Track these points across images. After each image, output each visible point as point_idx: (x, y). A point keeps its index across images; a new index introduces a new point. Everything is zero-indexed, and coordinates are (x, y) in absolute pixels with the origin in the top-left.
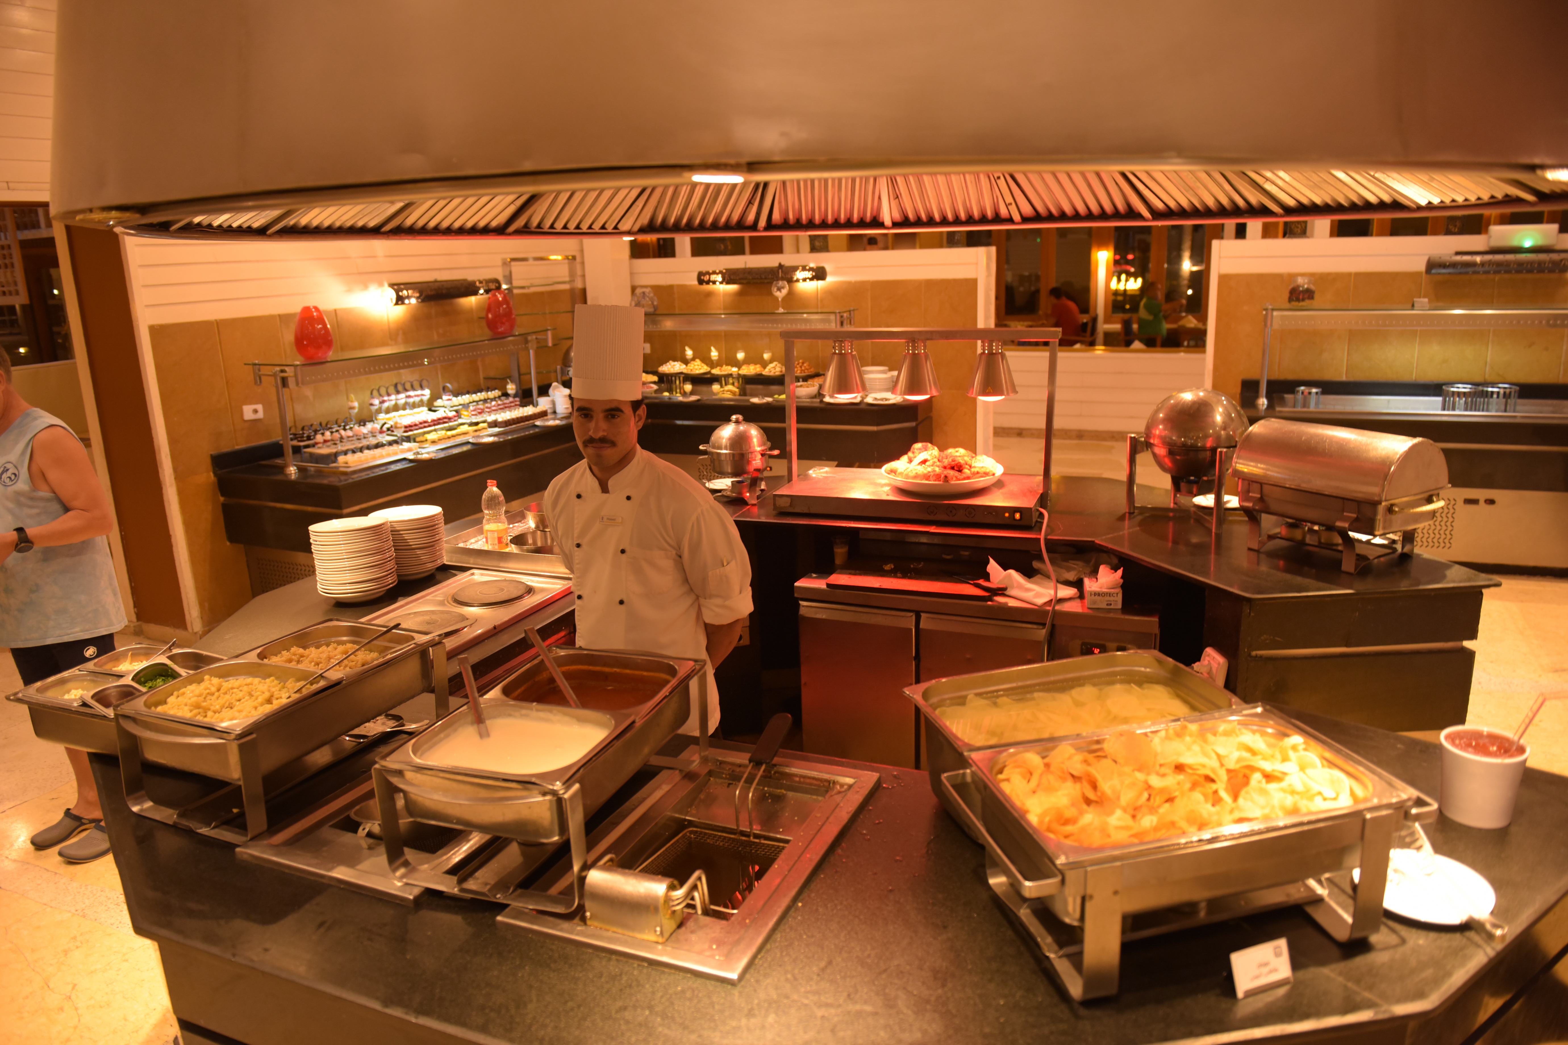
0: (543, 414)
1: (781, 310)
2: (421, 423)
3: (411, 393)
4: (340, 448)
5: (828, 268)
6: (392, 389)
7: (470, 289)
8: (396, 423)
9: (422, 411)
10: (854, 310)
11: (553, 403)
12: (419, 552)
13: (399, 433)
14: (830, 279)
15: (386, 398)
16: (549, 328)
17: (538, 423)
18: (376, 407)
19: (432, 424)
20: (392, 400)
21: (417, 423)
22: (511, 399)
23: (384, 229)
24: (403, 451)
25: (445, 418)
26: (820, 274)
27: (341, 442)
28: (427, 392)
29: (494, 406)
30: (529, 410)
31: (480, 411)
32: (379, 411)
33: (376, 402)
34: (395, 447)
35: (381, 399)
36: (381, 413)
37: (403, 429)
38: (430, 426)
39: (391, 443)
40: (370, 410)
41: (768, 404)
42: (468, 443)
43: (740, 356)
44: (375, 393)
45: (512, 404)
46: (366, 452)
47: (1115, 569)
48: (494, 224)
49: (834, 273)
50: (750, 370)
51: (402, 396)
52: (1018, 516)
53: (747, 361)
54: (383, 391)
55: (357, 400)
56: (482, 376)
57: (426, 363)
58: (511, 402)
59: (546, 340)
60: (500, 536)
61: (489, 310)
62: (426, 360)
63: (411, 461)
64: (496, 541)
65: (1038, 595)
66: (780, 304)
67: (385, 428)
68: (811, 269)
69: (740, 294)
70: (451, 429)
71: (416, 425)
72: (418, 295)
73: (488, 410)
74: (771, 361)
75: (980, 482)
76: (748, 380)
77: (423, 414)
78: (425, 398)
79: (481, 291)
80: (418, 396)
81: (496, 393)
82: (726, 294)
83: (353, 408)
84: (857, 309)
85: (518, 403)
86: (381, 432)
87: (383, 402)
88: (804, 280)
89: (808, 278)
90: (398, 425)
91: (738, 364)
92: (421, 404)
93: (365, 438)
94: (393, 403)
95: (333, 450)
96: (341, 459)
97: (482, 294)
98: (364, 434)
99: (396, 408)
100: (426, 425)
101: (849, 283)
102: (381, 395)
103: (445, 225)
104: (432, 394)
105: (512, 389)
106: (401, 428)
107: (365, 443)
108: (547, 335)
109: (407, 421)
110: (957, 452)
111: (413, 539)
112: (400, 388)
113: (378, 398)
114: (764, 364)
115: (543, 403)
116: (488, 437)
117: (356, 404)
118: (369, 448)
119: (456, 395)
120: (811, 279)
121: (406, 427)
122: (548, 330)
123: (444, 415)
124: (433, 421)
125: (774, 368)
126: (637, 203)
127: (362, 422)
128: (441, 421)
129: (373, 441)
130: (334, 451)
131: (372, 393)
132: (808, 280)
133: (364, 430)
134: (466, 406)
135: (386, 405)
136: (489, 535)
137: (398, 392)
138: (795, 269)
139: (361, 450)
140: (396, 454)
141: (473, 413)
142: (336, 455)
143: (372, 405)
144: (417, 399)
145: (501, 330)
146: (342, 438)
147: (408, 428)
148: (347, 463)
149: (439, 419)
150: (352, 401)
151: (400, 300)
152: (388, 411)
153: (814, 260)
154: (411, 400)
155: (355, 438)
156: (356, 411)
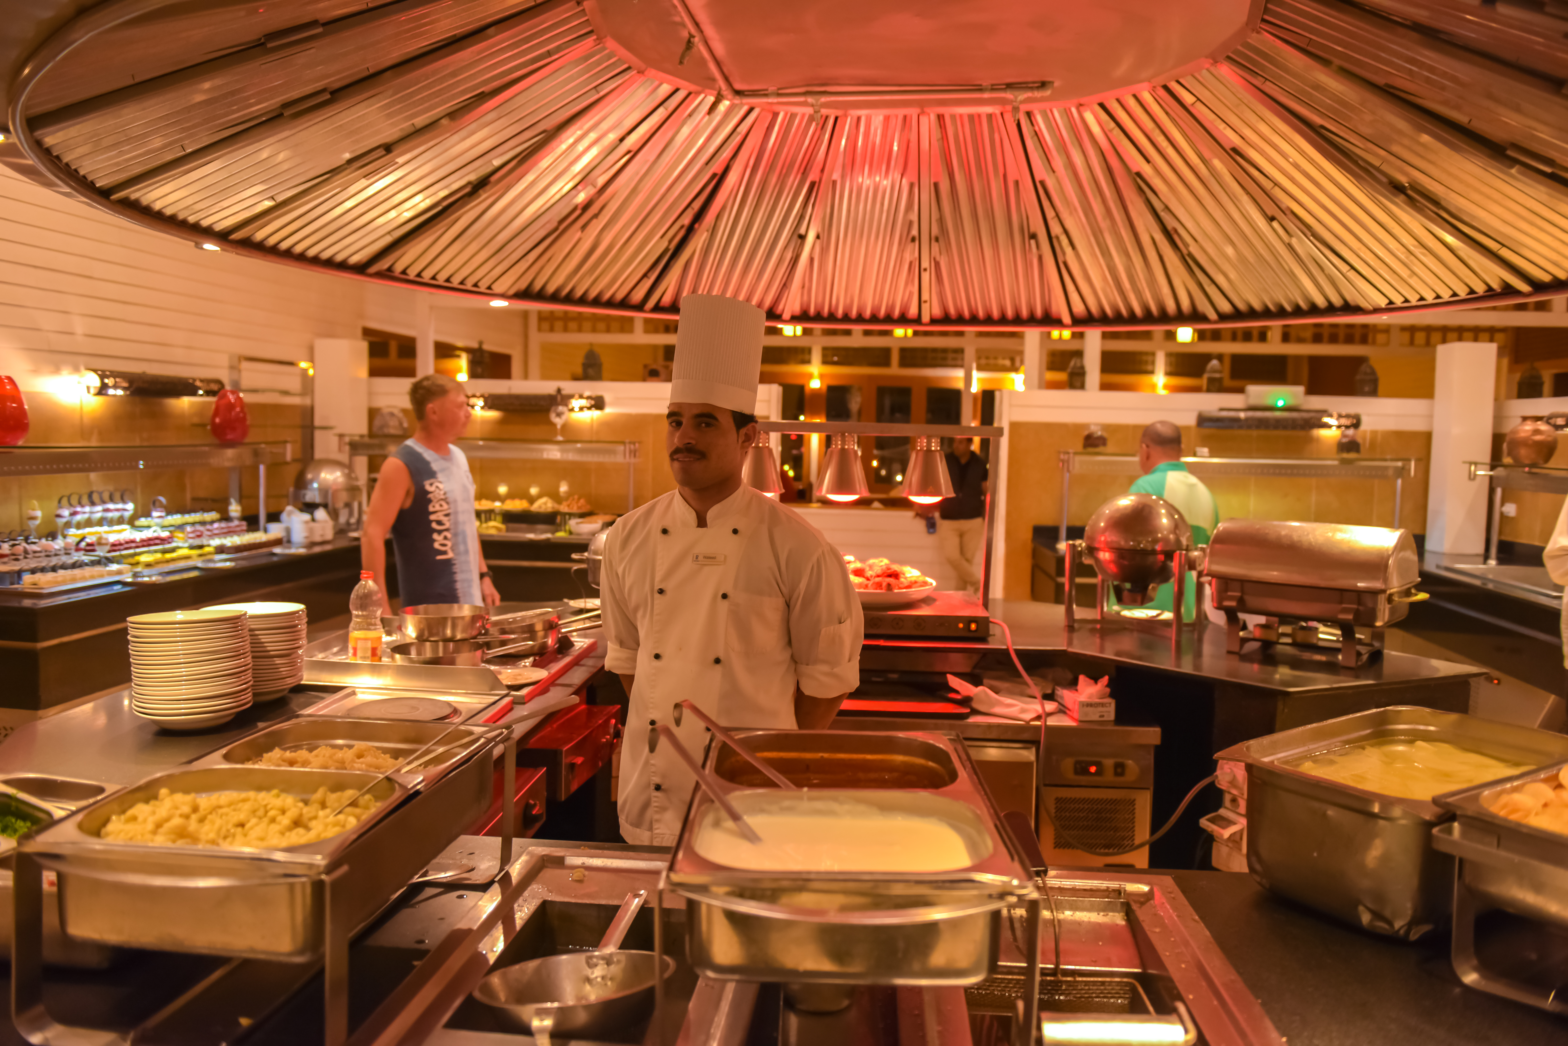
0: (278, 542)
1: (560, 438)
2: (127, 543)
3: (111, 506)
4: (22, 564)
5: (607, 398)
6: (85, 500)
7: (186, 388)
8: (100, 538)
9: (125, 530)
11: (288, 531)
12: (278, 661)
13: (101, 552)
14: (608, 410)
15: (79, 509)
16: (289, 439)
17: (277, 550)
18: (64, 520)
19: (140, 544)
20: (85, 512)
21: (123, 542)
22: (236, 523)
23: (234, 237)
24: (111, 573)
25: (157, 538)
26: (598, 404)
27: (25, 558)
28: (130, 506)
29: (217, 529)
30: (258, 537)
31: (199, 534)
32: (68, 525)
33: (66, 513)
34: (98, 569)
35: (72, 510)
36: (71, 527)
37: (108, 548)
38: (137, 547)
39: (93, 563)
40: (56, 524)
41: (548, 540)
42: (196, 568)
43: (503, 490)
44: (65, 501)
45: (238, 529)
46: (61, 572)
47: (1095, 679)
48: (354, 260)
49: (614, 404)
50: (517, 505)
51: (99, 508)
52: (973, 626)
53: (510, 496)
54: (74, 500)
55: (42, 509)
56: (188, 496)
57: (141, 467)
58: (238, 526)
59: (284, 454)
60: (375, 646)
61: (216, 413)
62: (141, 462)
63: (125, 584)
64: (369, 654)
65: (1023, 711)
66: (559, 431)
67: (83, 544)
68: (588, 398)
69: (501, 422)
70: (164, 552)
71: (121, 544)
72: (126, 385)
73: (209, 533)
74: (540, 496)
75: (916, 593)
76: (510, 518)
77: (126, 533)
78: (127, 515)
79: (201, 392)
80: (118, 510)
81: (213, 515)
82: (484, 422)
83: (34, 518)
85: (245, 528)
86: (78, 549)
87: (74, 514)
88: (581, 409)
89: (586, 407)
90: (103, 541)
91: (502, 499)
92: (120, 521)
93: (56, 555)
94: (86, 516)
95: (15, 566)
96: (27, 578)
97: (201, 395)
98: (56, 550)
99: (89, 523)
100: (133, 545)
101: (629, 415)
102: (71, 505)
103: (298, 249)
104: (136, 510)
105: (236, 511)
106: (106, 544)
107: (54, 561)
108: (285, 448)
109: (112, 538)
110: (882, 561)
111: (272, 643)
112: (95, 497)
113: (68, 509)
114: (532, 500)
115: (275, 531)
116: (223, 563)
117: (39, 514)
118: (64, 567)
119: (169, 512)
120: (589, 408)
121: (113, 545)
122: (285, 442)
123: (156, 535)
124: (142, 541)
125: (545, 503)
126: (526, 257)
127: (53, 536)
128: (152, 542)
129: (70, 560)
130: (17, 568)
131: (60, 502)
132: (585, 409)
133: (59, 544)
134: (181, 527)
135: (79, 518)
136: (360, 645)
137: (93, 504)
138: (571, 397)
139: (54, 569)
140: (102, 576)
141: (191, 535)
142: (19, 573)
143: (59, 516)
144: (116, 514)
145: (230, 437)
146: (26, 552)
147: (115, 546)
148: (35, 584)
149: (150, 539)
150: (34, 510)
151: (102, 390)
152: (79, 526)
153: (591, 388)
154: (110, 515)
155: (43, 554)
156: (38, 522)
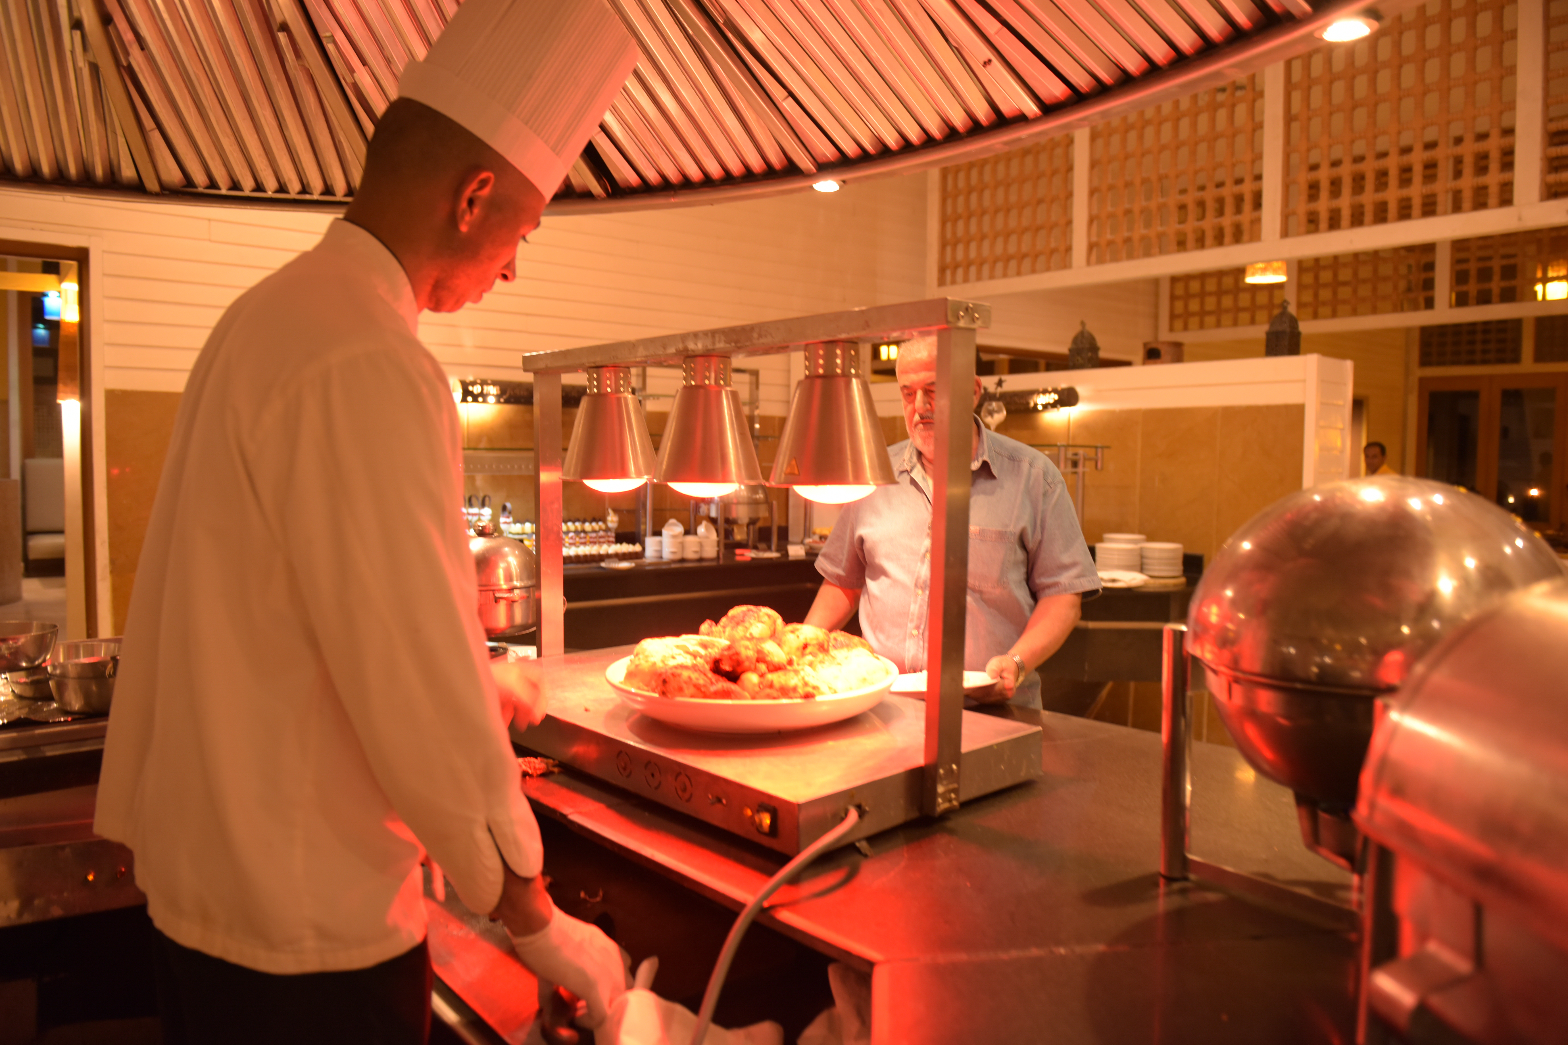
10: (1102, 448)
14: (1081, 406)
29: (583, 539)
30: (624, 549)
45: (607, 538)
49: (1090, 399)
52: (767, 821)
68: (1056, 392)
84: (1108, 447)
85: (615, 537)
88: (1046, 407)
89: (1052, 404)
101: (1112, 413)
105: (612, 522)
115: (648, 543)
120: (1058, 405)
132: (1052, 407)
153: (1066, 380)
